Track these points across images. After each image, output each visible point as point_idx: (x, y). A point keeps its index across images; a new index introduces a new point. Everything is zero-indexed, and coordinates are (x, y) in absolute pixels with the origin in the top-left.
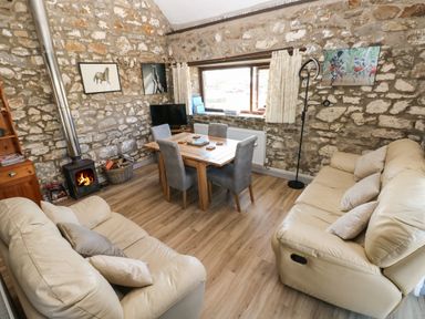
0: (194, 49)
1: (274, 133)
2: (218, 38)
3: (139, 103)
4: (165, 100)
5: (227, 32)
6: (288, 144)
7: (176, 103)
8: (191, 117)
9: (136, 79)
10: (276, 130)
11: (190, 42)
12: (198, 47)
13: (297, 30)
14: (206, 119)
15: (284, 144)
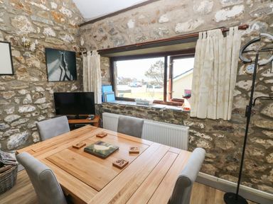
0: (105, 38)
1: (199, 130)
2: (131, 24)
3: (39, 89)
4: (74, 88)
5: (142, 17)
6: (218, 144)
7: (85, 91)
8: (100, 106)
9: (38, 64)
10: (202, 125)
11: (102, 31)
12: (109, 36)
13: (231, 7)
14: (116, 108)
15: (213, 143)
